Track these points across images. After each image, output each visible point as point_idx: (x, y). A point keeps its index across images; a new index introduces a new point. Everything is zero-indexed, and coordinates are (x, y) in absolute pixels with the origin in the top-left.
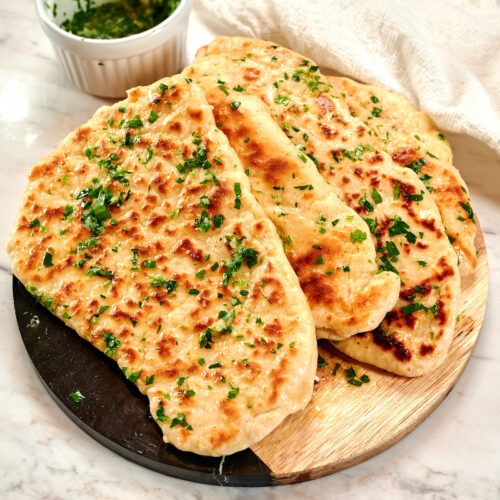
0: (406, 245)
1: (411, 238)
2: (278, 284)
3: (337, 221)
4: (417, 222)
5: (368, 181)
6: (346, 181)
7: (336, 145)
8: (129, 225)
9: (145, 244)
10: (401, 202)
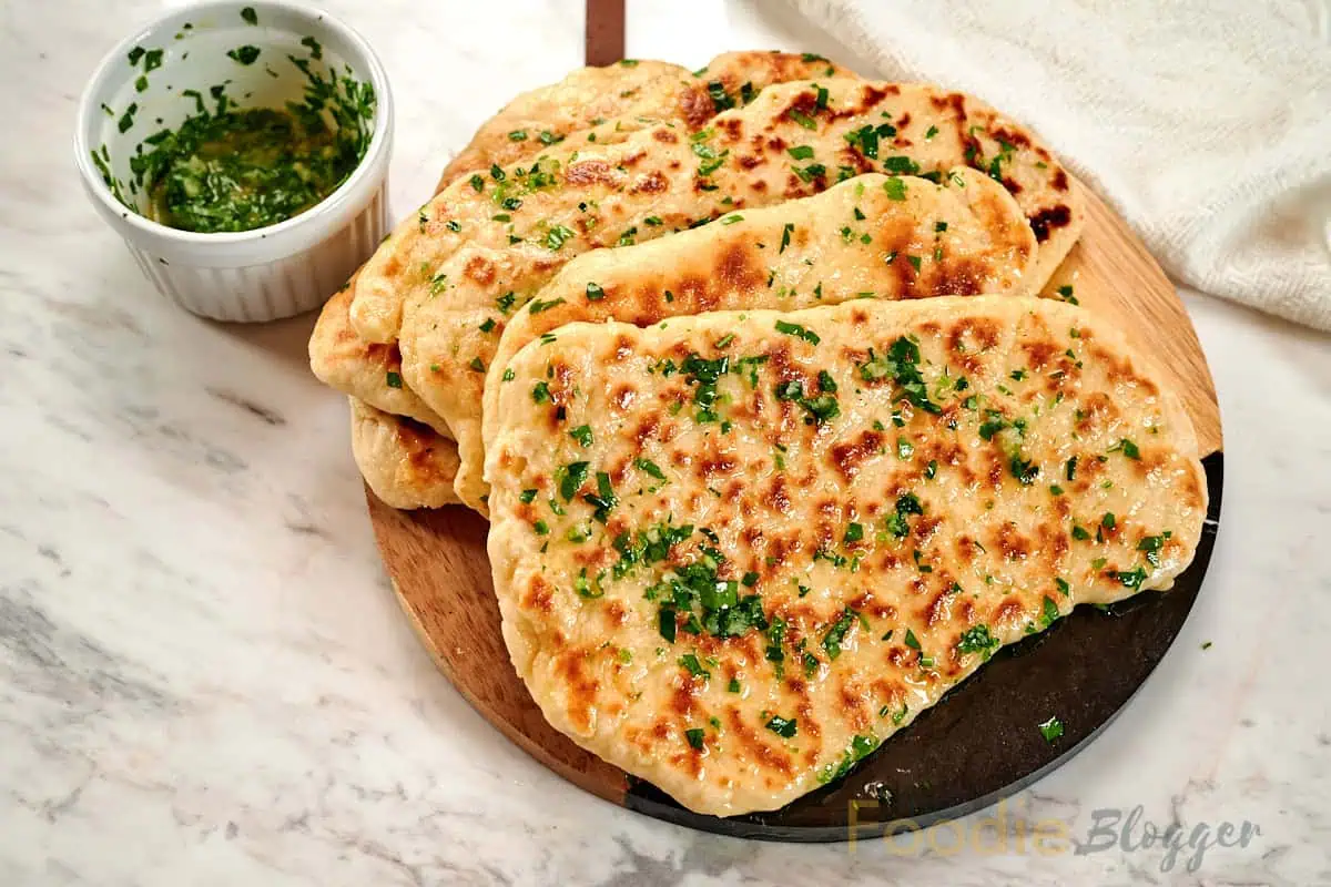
0: (897, 142)
1: (887, 131)
2: (967, 323)
3: (857, 211)
4: (864, 112)
5: (769, 154)
6: (760, 187)
7: (686, 176)
8: (761, 549)
9: (808, 533)
10: (821, 122)
